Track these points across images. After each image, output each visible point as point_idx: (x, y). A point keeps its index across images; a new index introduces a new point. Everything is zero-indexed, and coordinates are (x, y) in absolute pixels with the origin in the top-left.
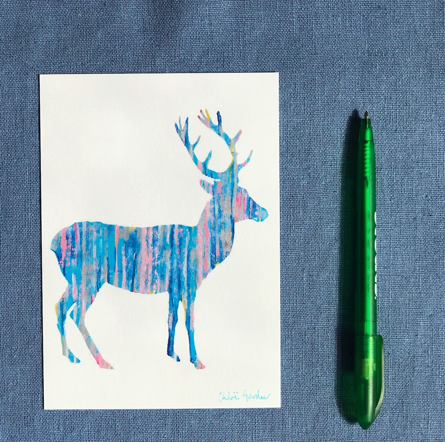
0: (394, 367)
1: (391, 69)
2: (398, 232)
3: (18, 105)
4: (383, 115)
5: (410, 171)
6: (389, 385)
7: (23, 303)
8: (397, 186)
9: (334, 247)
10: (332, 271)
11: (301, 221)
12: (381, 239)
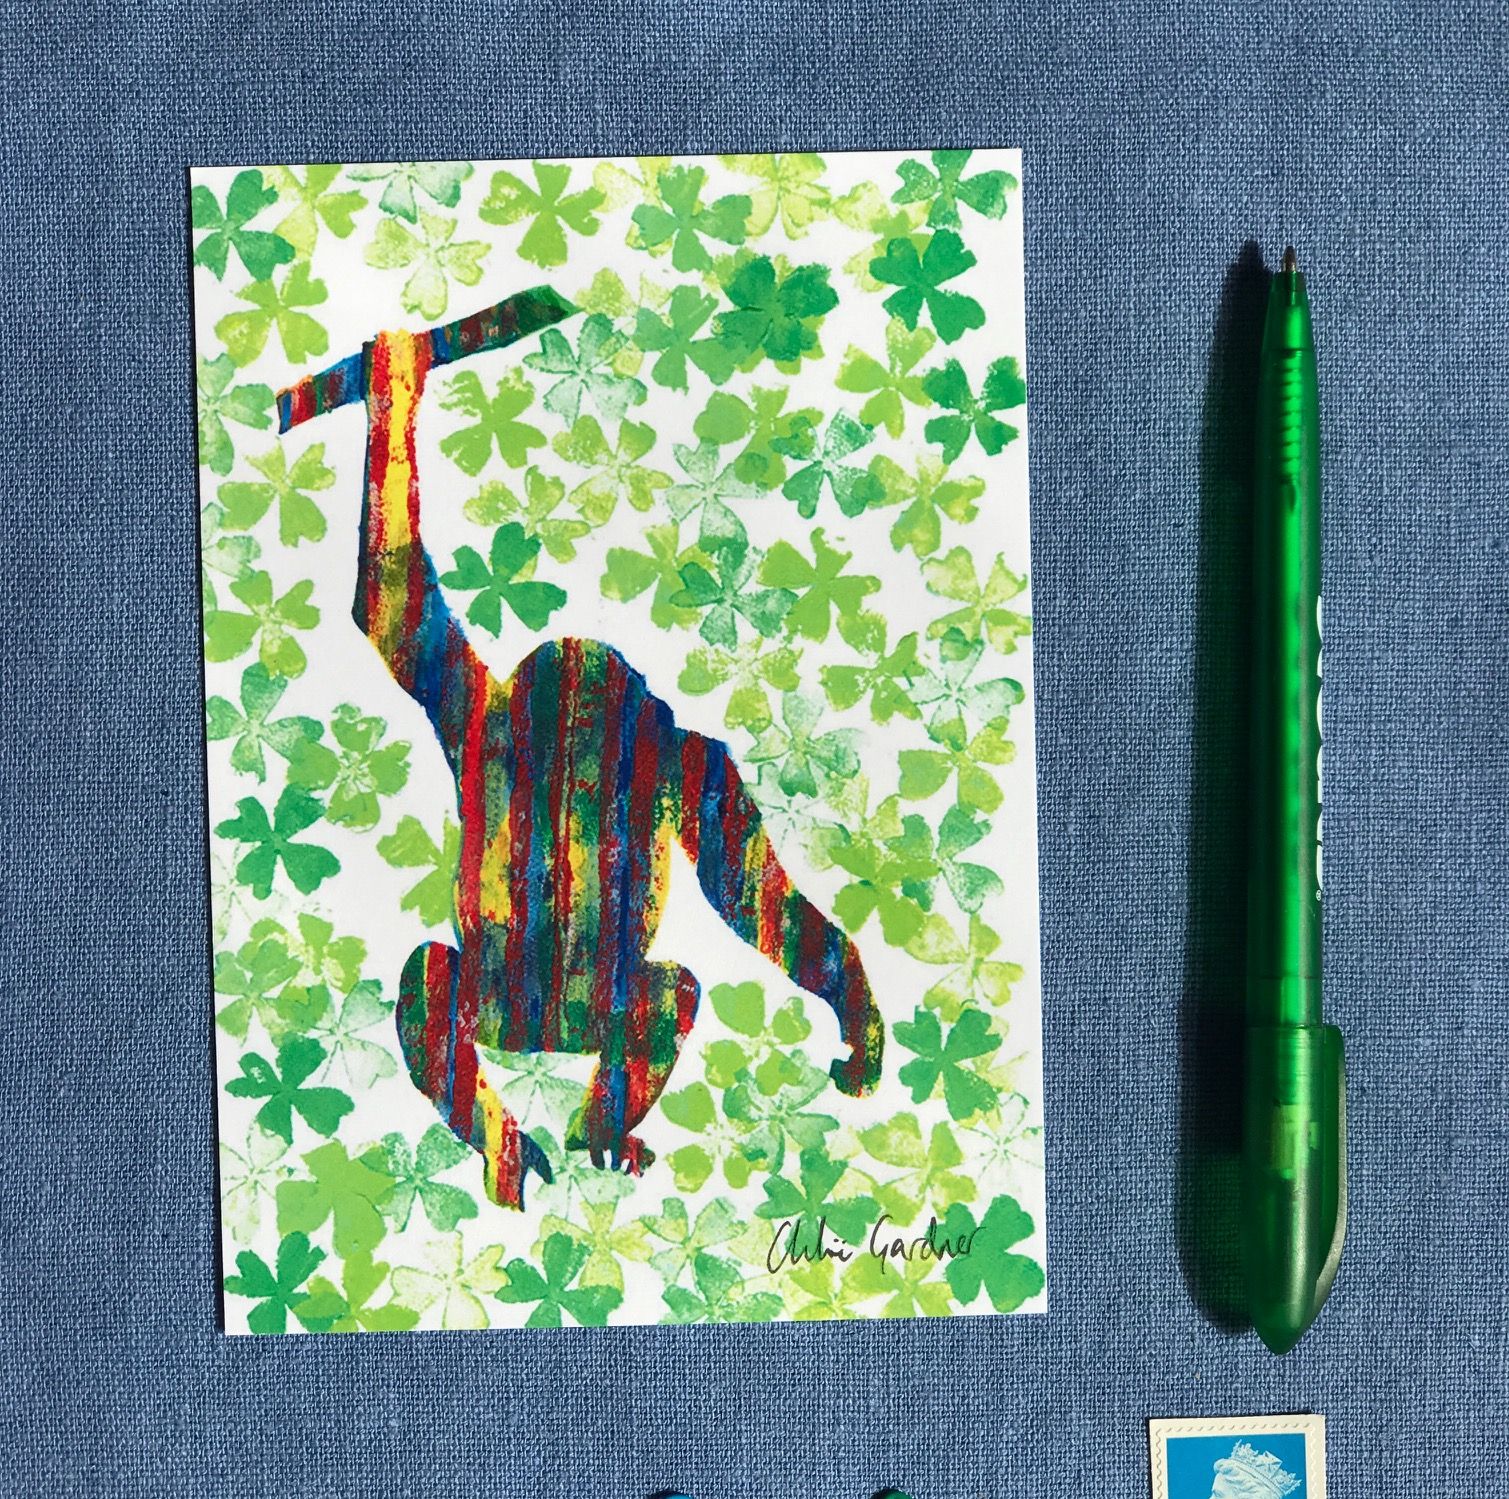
0: (1380, 1135)
1: (1375, 104)
2: (1396, 667)
3: (79, 216)
4: (1348, 259)
5: (1440, 456)
6: (1362, 1201)
7: (91, 907)
8: (1395, 508)
9: (1175, 718)
10: (1168, 803)
11: (1060, 626)
12: (1337, 689)
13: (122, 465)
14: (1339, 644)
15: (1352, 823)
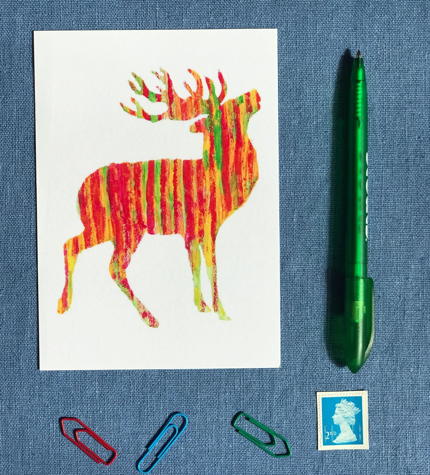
0: (384, 310)
1: (384, 9)
2: (389, 173)
3: (6, 40)
4: (376, 54)
5: (403, 112)
6: (379, 329)
7: (9, 241)
8: (389, 127)
9: (325, 188)
10: (323, 212)
11: (291, 161)
12: (372, 180)
13: (18, 113)
14: (373, 167)
15: (377, 219)
